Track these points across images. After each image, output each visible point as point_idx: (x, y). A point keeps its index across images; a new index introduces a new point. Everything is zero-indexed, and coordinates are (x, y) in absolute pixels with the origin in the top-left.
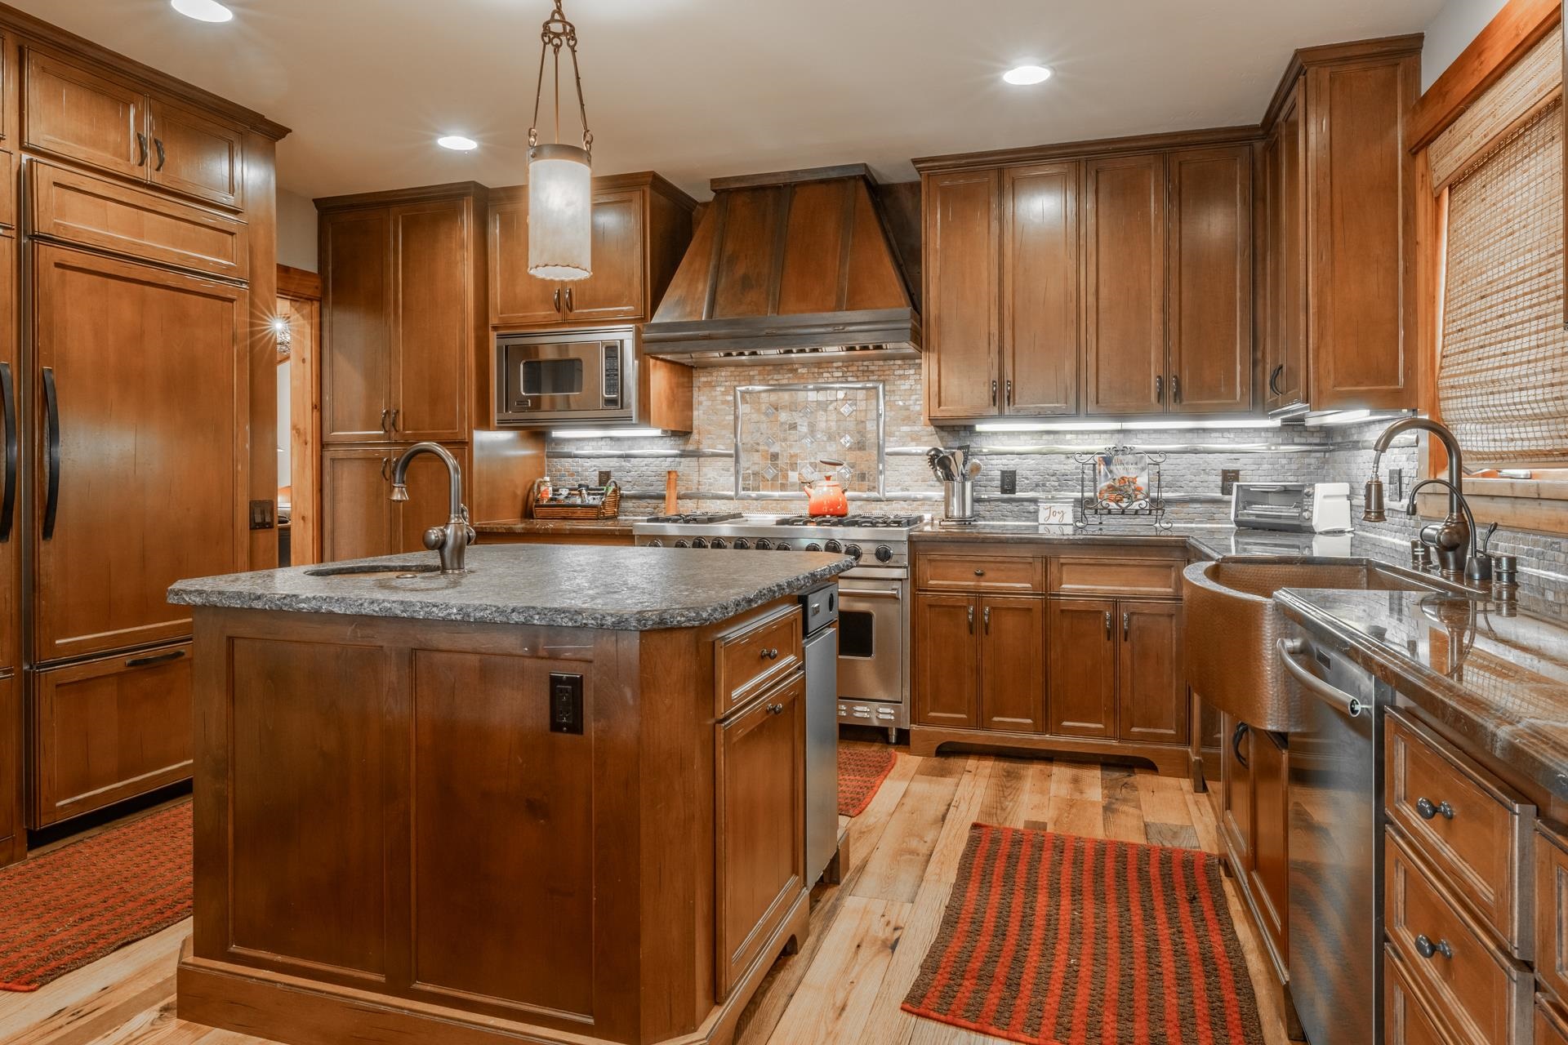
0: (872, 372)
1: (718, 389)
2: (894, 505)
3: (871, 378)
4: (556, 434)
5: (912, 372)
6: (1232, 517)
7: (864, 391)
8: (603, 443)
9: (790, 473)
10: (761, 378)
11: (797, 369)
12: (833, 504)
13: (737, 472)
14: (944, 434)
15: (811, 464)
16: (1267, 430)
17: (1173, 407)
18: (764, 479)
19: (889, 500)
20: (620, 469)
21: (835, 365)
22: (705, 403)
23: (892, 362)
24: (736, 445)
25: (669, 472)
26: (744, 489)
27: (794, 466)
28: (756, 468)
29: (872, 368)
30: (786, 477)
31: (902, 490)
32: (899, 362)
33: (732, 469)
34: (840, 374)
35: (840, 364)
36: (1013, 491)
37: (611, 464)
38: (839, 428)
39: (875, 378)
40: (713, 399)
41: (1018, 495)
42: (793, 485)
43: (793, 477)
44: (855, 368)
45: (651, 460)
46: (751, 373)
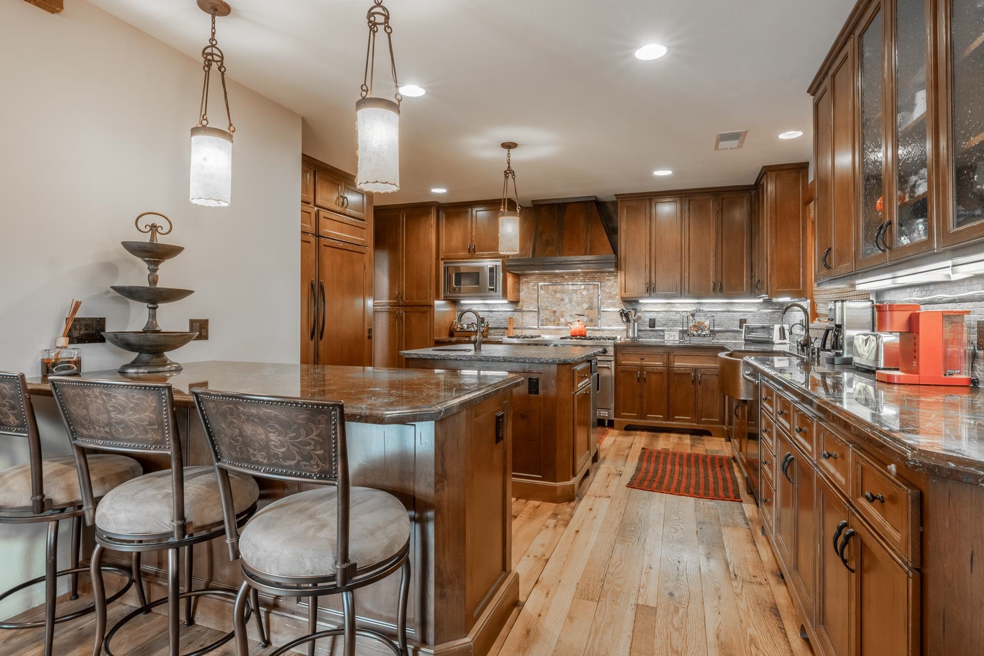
0: (596, 278)
1: (531, 284)
2: (605, 332)
3: (596, 280)
4: (462, 302)
5: (613, 278)
6: (743, 338)
7: (592, 286)
8: (481, 306)
9: (561, 319)
10: (549, 279)
11: (564, 276)
12: (581, 332)
13: (538, 318)
14: (626, 303)
15: (570, 315)
16: (757, 303)
17: (719, 294)
18: (550, 321)
19: (603, 330)
20: (488, 316)
21: (580, 275)
22: (525, 290)
23: (604, 274)
24: (538, 307)
25: (510, 318)
26: (541, 325)
27: (562, 316)
28: (546, 317)
29: (595, 276)
30: (559, 320)
31: (608, 326)
32: (607, 274)
33: (537, 317)
34: (582, 279)
35: (582, 274)
36: (654, 327)
37: (485, 314)
38: (582, 300)
39: (597, 280)
40: (529, 288)
41: (656, 328)
42: (562, 323)
43: (562, 320)
44: (589, 276)
45: (502, 313)
46: (545, 278)
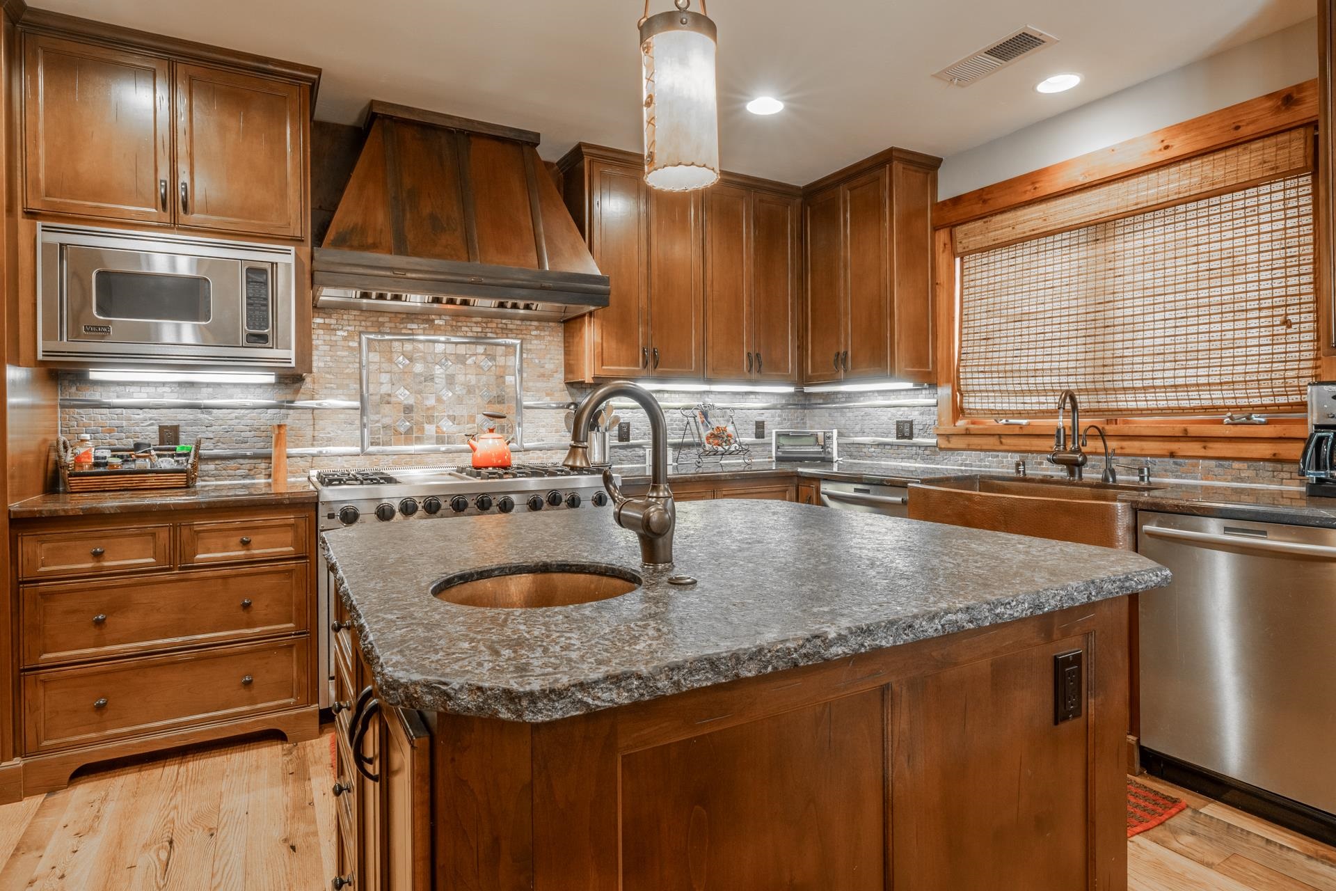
0: (511, 330)
1: (339, 333)
2: (531, 454)
3: (510, 335)
4: (94, 375)
5: (547, 333)
7: (503, 348)
8: (167, 389)
9: (427, 426)
10: (392, 325)
11: (433, 320)
13: (363, 426)
14: (574, 391)
15: (449, 417)
18: (397, 432)
19: (527, 450)
20: (195, 423)
21: (474, 319)
22: (321, 348)
23: (528, 323)
24: (362, 396)
25: (280, 426)
26: (372, 444)
27: (430, 419)
28: (387, 421)
29: (510, 326)
30: (422, 430)
31: (538, 441)
32: (535, 323)
33: (358, 422)
34: (480, 330)
35: (479, 319)
36: (628, 439)
37: (180, 416)
38: (479, 381)
40: (333, 345)
41: (632, 442)
42: (430, 438)
43: (430, 429)
44: (494, 325)
45: (243, 411)
46: (381, 319)
